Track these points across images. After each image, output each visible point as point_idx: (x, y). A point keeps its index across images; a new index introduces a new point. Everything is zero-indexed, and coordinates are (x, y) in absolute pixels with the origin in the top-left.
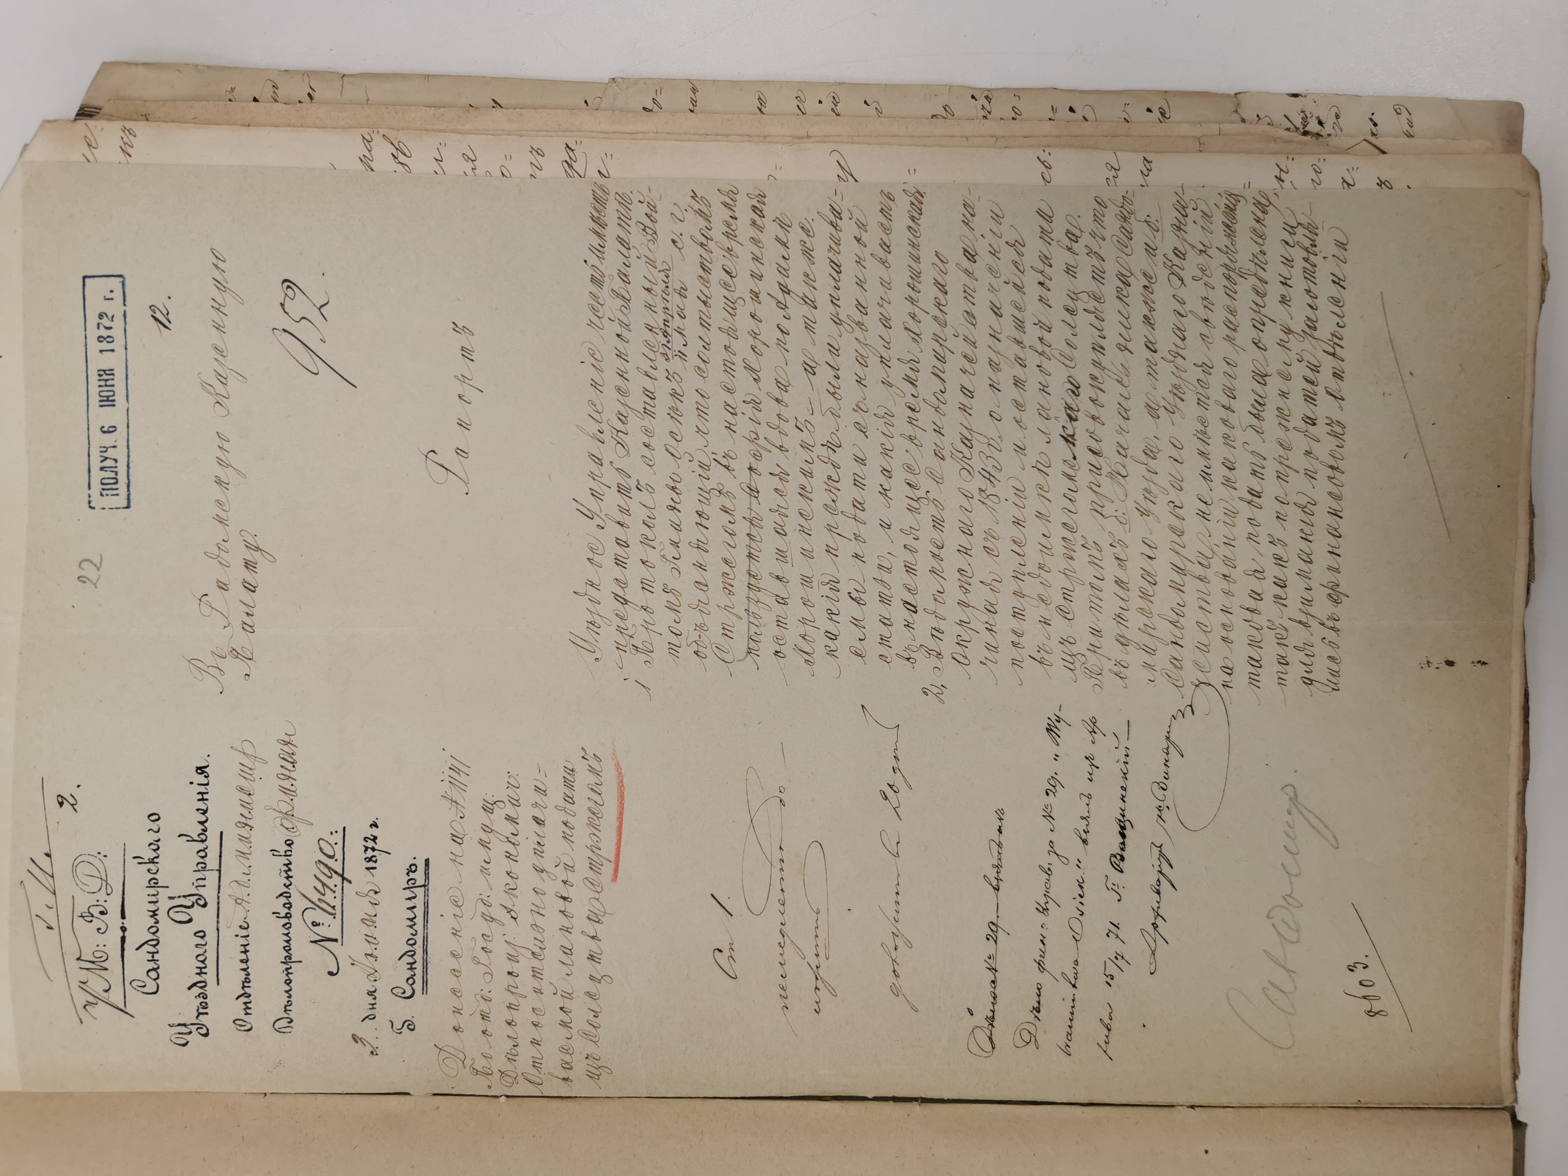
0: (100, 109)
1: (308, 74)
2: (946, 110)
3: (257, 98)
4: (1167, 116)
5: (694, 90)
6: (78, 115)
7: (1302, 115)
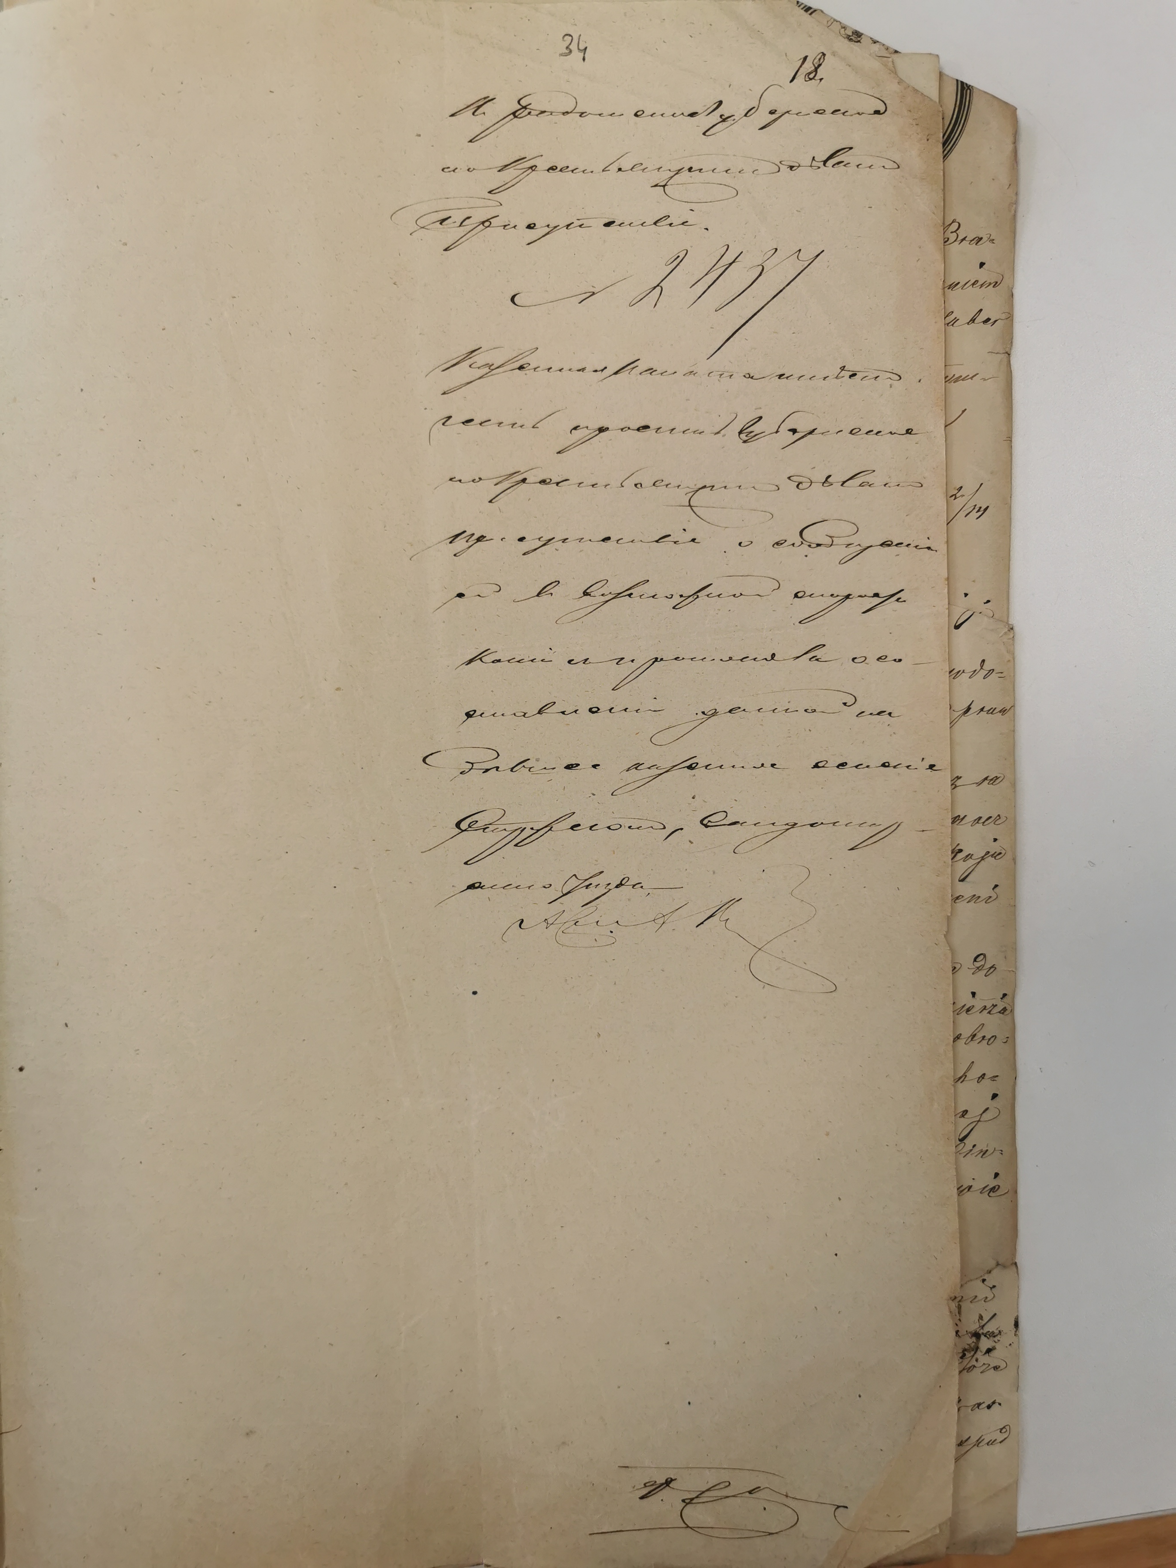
1: (1010, 317)
2: (991, 968)
3: (984, 267)
4: (991, 1194)
5: (1003, 711)
6: (962, 83)
7: (996, 1332)
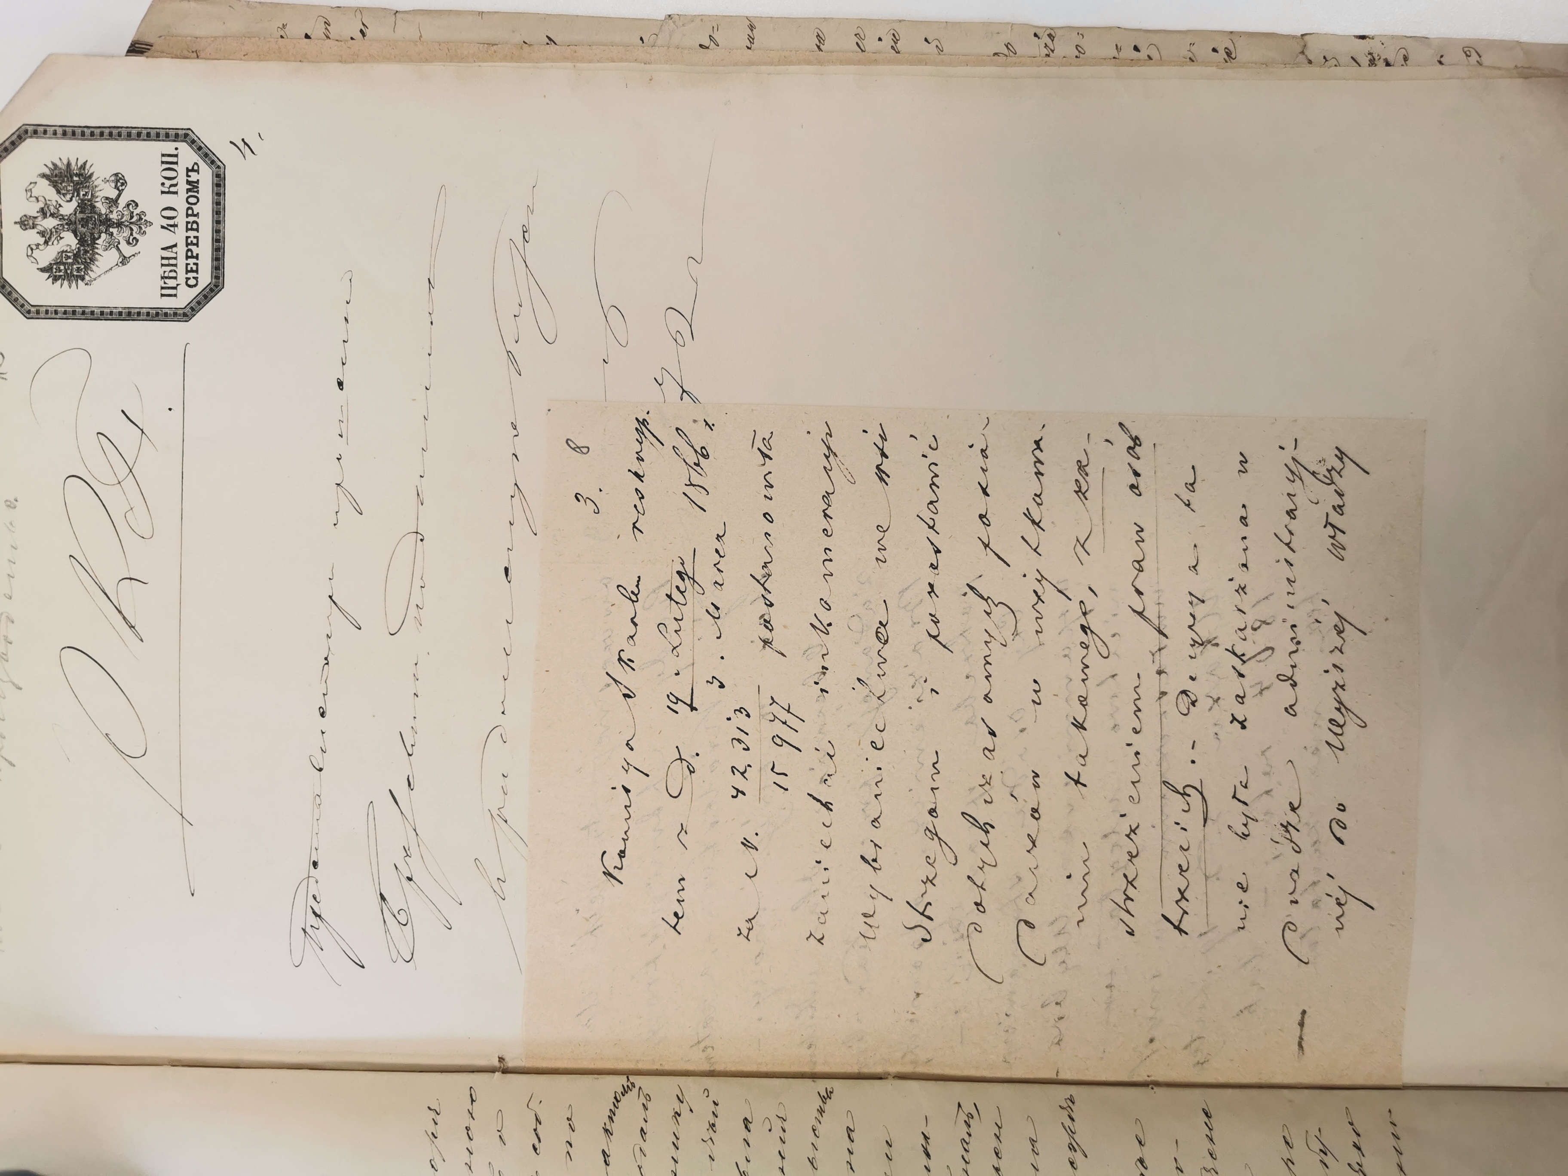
0: (152, 46)
1: (360, 10)
2: (1008, 48)
3: (309, 34)
4: (1233, 56)
5: (752, 27)
6: (128, 51)
7: (1370, 57)
